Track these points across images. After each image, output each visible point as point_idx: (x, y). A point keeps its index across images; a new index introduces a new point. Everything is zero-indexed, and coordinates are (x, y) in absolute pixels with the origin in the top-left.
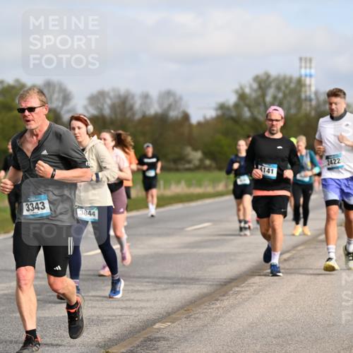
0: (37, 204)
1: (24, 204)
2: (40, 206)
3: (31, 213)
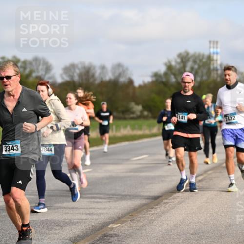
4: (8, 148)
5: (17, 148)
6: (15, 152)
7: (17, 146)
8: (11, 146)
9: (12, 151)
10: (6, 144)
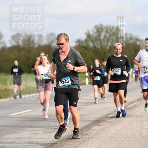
0: (65, 81)
1: (60, 82)
2: (67, 81)
3: (63, 85)
4: (62, 82)
5: (68, 81)
6: (67, 84)
7: (68, 80)
8: (64, 81)
9: (65, 83)
10: (61, 80)
